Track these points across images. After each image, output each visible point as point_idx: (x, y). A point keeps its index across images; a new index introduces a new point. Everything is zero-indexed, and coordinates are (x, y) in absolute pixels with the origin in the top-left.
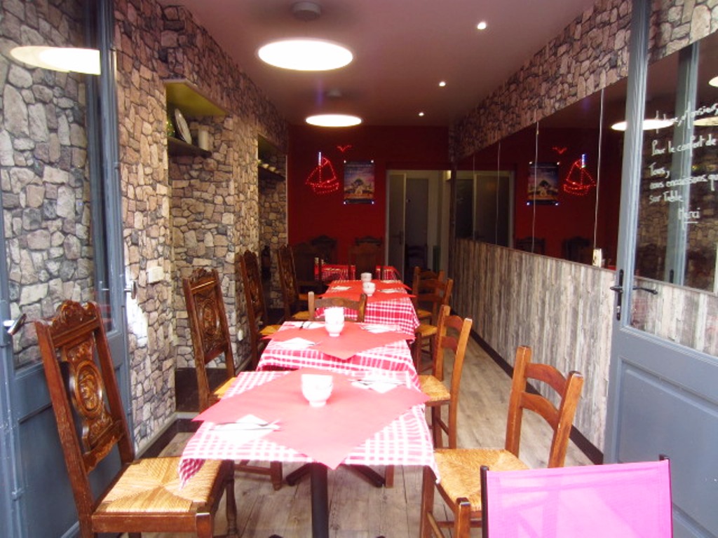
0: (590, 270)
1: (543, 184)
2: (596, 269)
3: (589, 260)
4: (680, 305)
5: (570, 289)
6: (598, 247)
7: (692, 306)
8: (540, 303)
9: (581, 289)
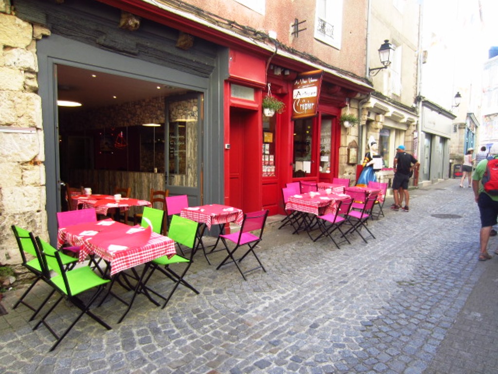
0: (153, 174)
1: (106, 143)
2: (156, 173)
3: (153, 171)
4: (179, 179)
5: (146, 181)
6: (156, 167)
7: (182, 178)
8: (133, 188)
9: (150, 180)
